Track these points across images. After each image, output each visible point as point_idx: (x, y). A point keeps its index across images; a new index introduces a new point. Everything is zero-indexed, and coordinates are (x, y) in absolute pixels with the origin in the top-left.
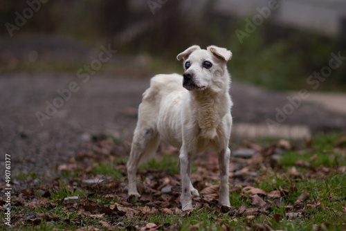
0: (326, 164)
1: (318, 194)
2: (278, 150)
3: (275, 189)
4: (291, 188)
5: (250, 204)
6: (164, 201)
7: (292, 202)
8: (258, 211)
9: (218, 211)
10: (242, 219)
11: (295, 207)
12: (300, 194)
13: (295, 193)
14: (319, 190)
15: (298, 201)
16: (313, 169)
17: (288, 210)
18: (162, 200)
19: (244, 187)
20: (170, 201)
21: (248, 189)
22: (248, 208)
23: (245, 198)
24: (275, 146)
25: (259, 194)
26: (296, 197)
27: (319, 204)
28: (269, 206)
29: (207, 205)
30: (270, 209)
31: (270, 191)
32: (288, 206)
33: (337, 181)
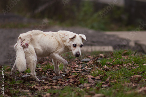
0: (118, 63)
1: (115, 77)
2: (99, 58)
3: (98, 76)
4: (104, 75)
5: (88, 82)
6: (54, 83)
7: (105, 80)
8: (91, 85)
9: (75, 86)
10: (85, 89)
11: (106, 82)
12: (108, 77)
13: (106, 77)
14: (115, 75)
15: (107, 80)
16: (113, 66)
17: (103, 84)
18: (53, 82)
19: (85, 75)
20: (56, 83)
21: (87, 76)
22: (87, 84)
23: (86, 80)
24: (98, 57)
25: (91, 78)
26: (106, 78)
27: (115, 81)
28: (96, 83)
29: (71, 84)
30: (96, 84)
31: (96, 76)
32: (103, 82)
33: (123, 71)
